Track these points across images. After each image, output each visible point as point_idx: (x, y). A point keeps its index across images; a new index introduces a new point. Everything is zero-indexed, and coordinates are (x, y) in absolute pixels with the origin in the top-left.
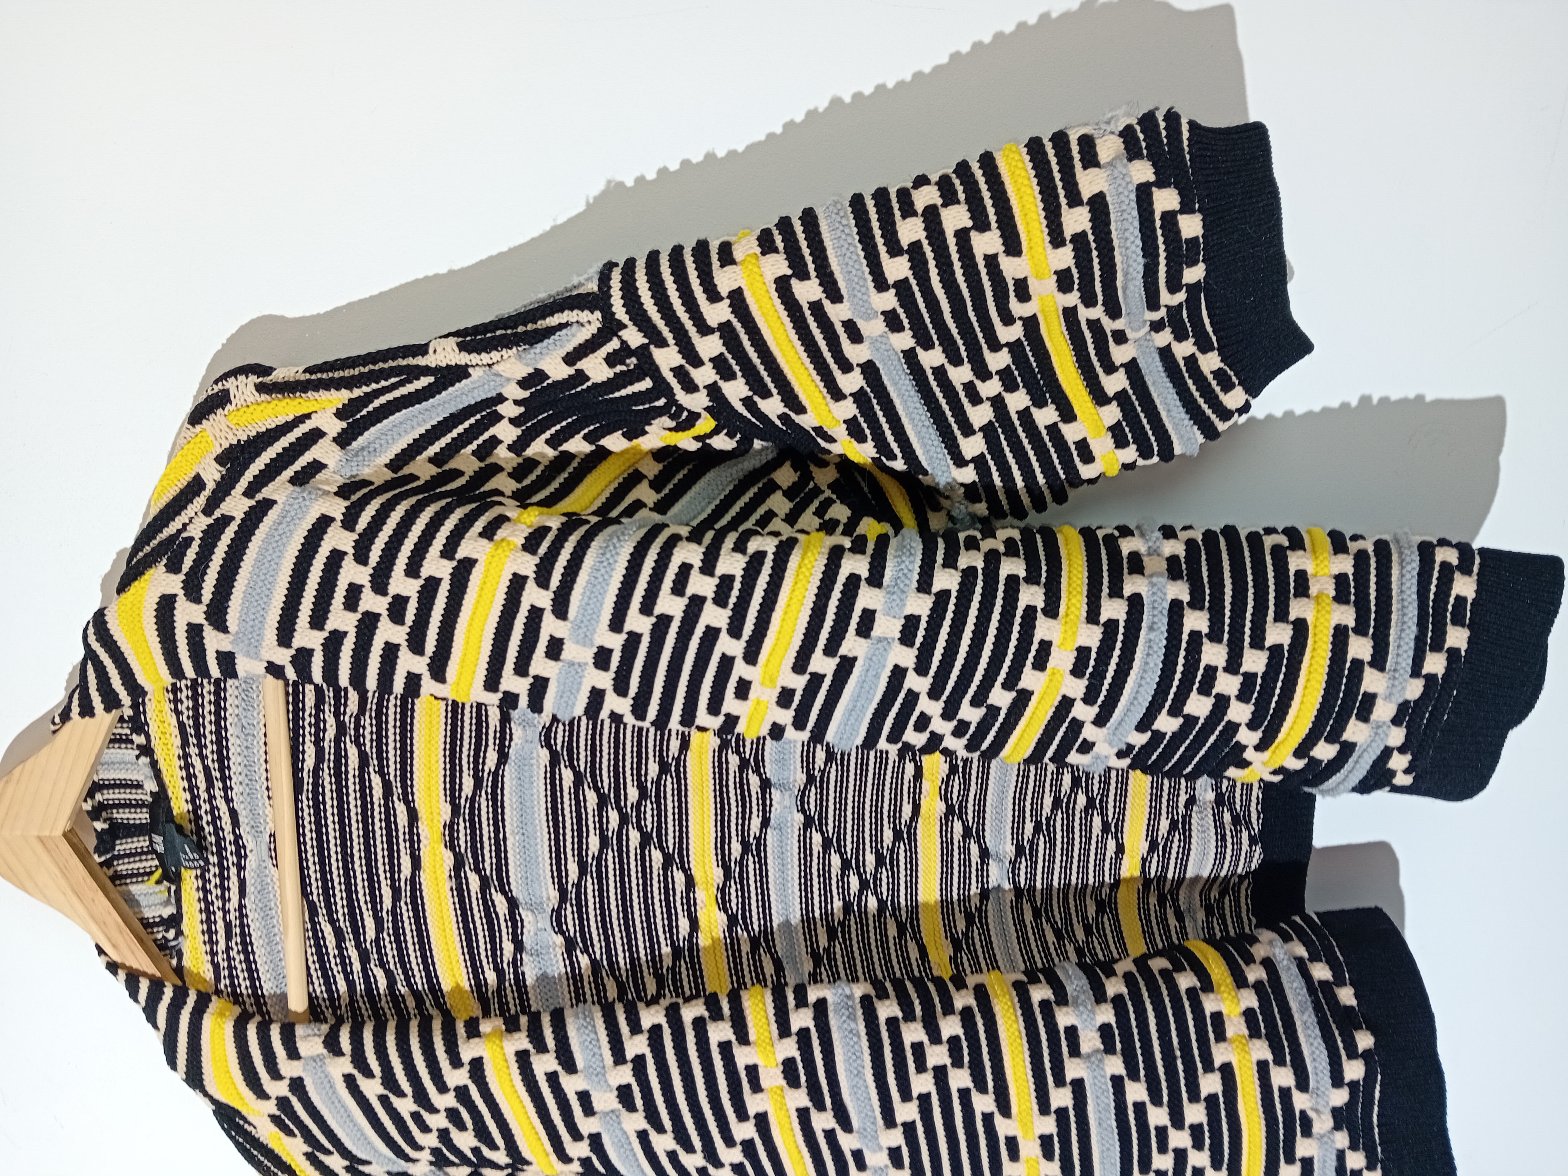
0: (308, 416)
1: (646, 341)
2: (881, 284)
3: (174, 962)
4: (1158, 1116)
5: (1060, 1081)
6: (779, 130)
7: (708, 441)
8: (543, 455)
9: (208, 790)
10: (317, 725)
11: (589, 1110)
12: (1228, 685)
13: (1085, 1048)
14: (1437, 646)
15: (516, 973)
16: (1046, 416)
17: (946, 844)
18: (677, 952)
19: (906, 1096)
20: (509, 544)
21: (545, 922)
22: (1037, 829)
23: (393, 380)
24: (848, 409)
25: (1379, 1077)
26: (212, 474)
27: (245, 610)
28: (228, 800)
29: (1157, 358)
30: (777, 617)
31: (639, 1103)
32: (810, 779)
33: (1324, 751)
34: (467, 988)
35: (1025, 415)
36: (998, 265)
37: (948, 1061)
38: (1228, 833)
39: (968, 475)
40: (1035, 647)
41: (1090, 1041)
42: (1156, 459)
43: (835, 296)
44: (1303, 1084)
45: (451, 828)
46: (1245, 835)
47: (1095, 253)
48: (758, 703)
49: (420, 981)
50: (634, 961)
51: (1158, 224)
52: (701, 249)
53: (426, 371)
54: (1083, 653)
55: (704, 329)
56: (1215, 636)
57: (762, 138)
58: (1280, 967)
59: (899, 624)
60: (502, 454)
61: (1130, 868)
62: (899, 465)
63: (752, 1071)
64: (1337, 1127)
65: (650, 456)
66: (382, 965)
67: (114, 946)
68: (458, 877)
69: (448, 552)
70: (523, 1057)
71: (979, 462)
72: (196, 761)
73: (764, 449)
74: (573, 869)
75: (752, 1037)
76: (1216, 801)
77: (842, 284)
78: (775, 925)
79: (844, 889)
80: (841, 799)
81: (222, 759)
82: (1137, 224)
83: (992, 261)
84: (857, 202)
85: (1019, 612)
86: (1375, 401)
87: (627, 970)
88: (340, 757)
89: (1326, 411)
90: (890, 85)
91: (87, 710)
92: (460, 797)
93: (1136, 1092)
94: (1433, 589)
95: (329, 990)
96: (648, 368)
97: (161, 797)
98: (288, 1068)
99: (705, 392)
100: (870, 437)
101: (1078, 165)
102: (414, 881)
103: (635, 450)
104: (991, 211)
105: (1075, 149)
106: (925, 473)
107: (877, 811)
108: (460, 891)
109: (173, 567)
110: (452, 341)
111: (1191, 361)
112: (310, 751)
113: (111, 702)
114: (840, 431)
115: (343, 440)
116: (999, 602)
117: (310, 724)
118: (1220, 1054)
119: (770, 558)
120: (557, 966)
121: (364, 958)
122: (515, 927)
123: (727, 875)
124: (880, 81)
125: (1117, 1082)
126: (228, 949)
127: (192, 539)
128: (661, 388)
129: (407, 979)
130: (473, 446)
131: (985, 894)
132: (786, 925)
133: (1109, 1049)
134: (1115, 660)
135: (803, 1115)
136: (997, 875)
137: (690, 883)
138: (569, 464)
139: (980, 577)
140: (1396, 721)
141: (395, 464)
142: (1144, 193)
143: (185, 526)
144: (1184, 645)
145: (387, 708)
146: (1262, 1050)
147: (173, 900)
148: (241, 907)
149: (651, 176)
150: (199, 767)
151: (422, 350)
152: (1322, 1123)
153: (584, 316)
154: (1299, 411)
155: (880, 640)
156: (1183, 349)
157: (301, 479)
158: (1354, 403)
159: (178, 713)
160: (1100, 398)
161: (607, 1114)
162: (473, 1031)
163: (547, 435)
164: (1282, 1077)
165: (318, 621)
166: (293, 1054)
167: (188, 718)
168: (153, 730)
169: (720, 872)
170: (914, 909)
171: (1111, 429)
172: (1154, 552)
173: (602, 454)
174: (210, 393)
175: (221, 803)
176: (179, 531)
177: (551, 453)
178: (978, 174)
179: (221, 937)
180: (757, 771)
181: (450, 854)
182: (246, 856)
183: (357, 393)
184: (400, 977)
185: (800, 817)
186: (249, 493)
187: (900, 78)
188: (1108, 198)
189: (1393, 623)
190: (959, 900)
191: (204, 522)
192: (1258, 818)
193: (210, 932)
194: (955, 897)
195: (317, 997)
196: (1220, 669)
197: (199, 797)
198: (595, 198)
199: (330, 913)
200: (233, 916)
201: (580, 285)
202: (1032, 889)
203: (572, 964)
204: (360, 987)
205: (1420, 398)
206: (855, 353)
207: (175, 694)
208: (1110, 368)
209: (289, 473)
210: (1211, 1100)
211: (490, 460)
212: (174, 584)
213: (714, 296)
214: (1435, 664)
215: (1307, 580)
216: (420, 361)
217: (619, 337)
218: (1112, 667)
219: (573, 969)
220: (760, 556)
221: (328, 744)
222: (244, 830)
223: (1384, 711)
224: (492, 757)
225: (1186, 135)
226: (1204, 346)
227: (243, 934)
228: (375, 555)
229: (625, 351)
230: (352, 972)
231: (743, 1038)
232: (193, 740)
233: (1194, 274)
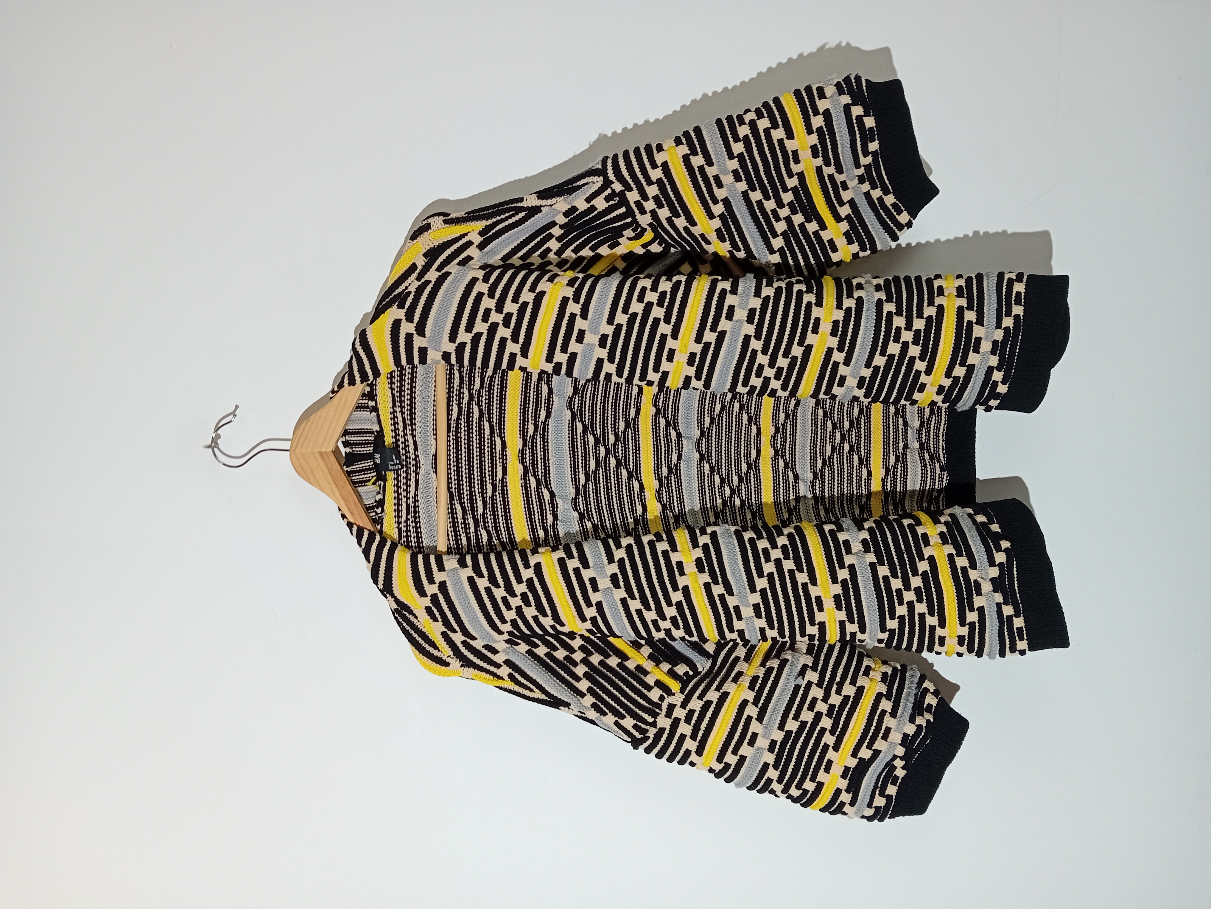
0: (466, 234)
1: (623, 188)
2: (731, 156)
3: (379, 527)
4: (896, 584)
5: (842, 566)
6: (679, 109)
7: (649, 248)
8: (571, 257)
9: (403, 431)
10: (459, 395)
11: (595, 589)
12: (907, 336)
13: (854, 550)
14: (1008, 314)
15: (554, 531)
16: (812, 227)
17: (775, 471)
18: (636, 521)
19: (761, 575)
20: (561, 283)
21: (569, 506)
22: (824, 463)
23: (507, 215)
24: (717, 223)
25: (1015, 562)
26: (421, 262)
27: (435, 325)
28: (414, 436)
29: (864, 198)
30: (687, 310)
31: (622, 584)
32: (702, 433)
33: (959, 371)
34: (529, 539)
35: (802, 226)
36: (784, 144)
37: (782, 556)
38: (928, 463)
39: (776, 258)
40: (812, 321)
41: (856, 547)
42: (868, 252)
43: (710, 163)
44: (973, 566)
45: (522, 452)
46: (937, 465)
47: (827, 137)
48: (678, 363)
49: (505, 538)
50: (615, 525)
51: (854, 121)
52: (648, 148)
53: (522, 209)
54: (836, 323)
55: (650, 183)
56: (899, 313)
57: (671, 113)
58: (958, 517)
59: (745, 313)
60: (552, 256)
61: (876, 486)
62: (741, 255)
63: (680, 564)
64: (995, 591)
65: (620, 258)
66: (485, 528)
67: (352, 513)
68: (525, 479)
69: (532, 289)
70: (561, 562)
71: (781, 250)
72: (399, 415)
73: (675, 252)
74: (582, 477)
75: (679, 549)
76: (920, 448)
77: (713, 157)
78: (687, 510)
79: (722, 493)
80: (719, 445)
81: (412, 414)
82: (845, 120)
83: (781, 141)
84: (719, 122)
85: (804, 305)
86: (981, 234)
87: (611, 529)
88: (470, 412)
89: (956, 239)
90: (730, 87)
91: (352, 382)
92: (527, 436)
93: (883, 571)
94: (1004, 290)
95: (457, 544)
96: (624, 202)
97: (380, 435)
98: (439, 577)
99: (650, 214)
100: (728, 239)
101: (817, 99)
102: (503, 480)
103: (614, 255)
104: (779, 120)
105: (815, 93)
106: (755, 258)
107: (738, 453)
108: (526, 486)
109: (401, 306)
110: (535, 195)
111: (880, 199)
112: (455, 408)
113: (364, 378)
114: (712, 236)
115: (481, 246)
116: (794, 301)
117: (456, 395)
118: (927, 552)
119: (683, 283)
120: (575, 528)
121: (476, 525)
122: (553, 507)
123: (661, 484)
124: (725, 86)
125: (872, 566)
126: (407, 519)
127: (410, 292)
128: (630, 213)
129: (498, 535)
130: (538, 253)
131: (798, 499)
132: (692, 511)
133: (867, 550)
134: (851, 326)
135: (707, 586)
136: (804, 490)
137: (642, 488)
138: (583, 262)
139: (784, 291)
140: (993, 352)
141: (504, 259)
142: (847, 109)
143: (406, 288)
144: (884, 318)
145: (494, 386)
146: (950, 549)
147: (381, 492)
148: (416, 495)
149: (619, 131)
150: (400, 419)
151: (521, 200)
152: (986, 587)
153: (595, 179)
154: (943, 239)
155: (737, 321)
156: (876, 194)
157: (463, 263)
158: (971, 235)
159: (392, 389)
160: (838, 219)
161: (605, 589)
162: (534, 551)
163: (572, 247)
164: (962, 562)
165: (469, 328)
166: (441, 568)
167: (397, 392)
168: (379, 399)
169: (657, 482)
170: (760, 506)
171: (844, 234)
172: (867, 282)
173: (598, 257)
174: (421, 225)
175: (410, 438)
176: (404, 291)
177: (574, 256)
178: (773, 106)
179: (404, 514)
180: (674, 428)
181: (521, 467)
182: (420, 467)
183: (490, 222)
184: (494, 536)
185: (697, 455)
186: (439, 269)
187: (734, 84)
188: (831, 111)
189: (985, 304)
190: (784, 502)
191: (417, 284)
192: (944, 457)
193: (398, 511)
194: (782, 500)
195: (451, 548)
196: (903, 329)
197: (399, 435)
198: (594, 142)
199: (460, 499)
200: (411, 501)
201: (593, 167)
202: (823, 497)
203: (583, 526)
204: (473, 541)
205: (1005, 232)
206: (720, 194)
207: (391, 380)
208: (842, 204)
209: (457, 261)
210: (925, 574)
211: (546, 260)
212: (401, 314)
213: (654, 166)
214: (1008, 322)
215: (943, 289)
216: (520, 205)
217: (611, 188)
218: (850, 330)
219: (583, 529)
220: (679, 282)
221: (464, 406)
222: (420, 452)
223: (986, 346)
224: (543, 414)
225: (864, 85)
226: (886, 192)
227: (415, 512)
228: (498, 294)
229: (614, 193)
230: (470, 533)
231: (674, 549)
232: (398, 404)
233: (874, 146)
